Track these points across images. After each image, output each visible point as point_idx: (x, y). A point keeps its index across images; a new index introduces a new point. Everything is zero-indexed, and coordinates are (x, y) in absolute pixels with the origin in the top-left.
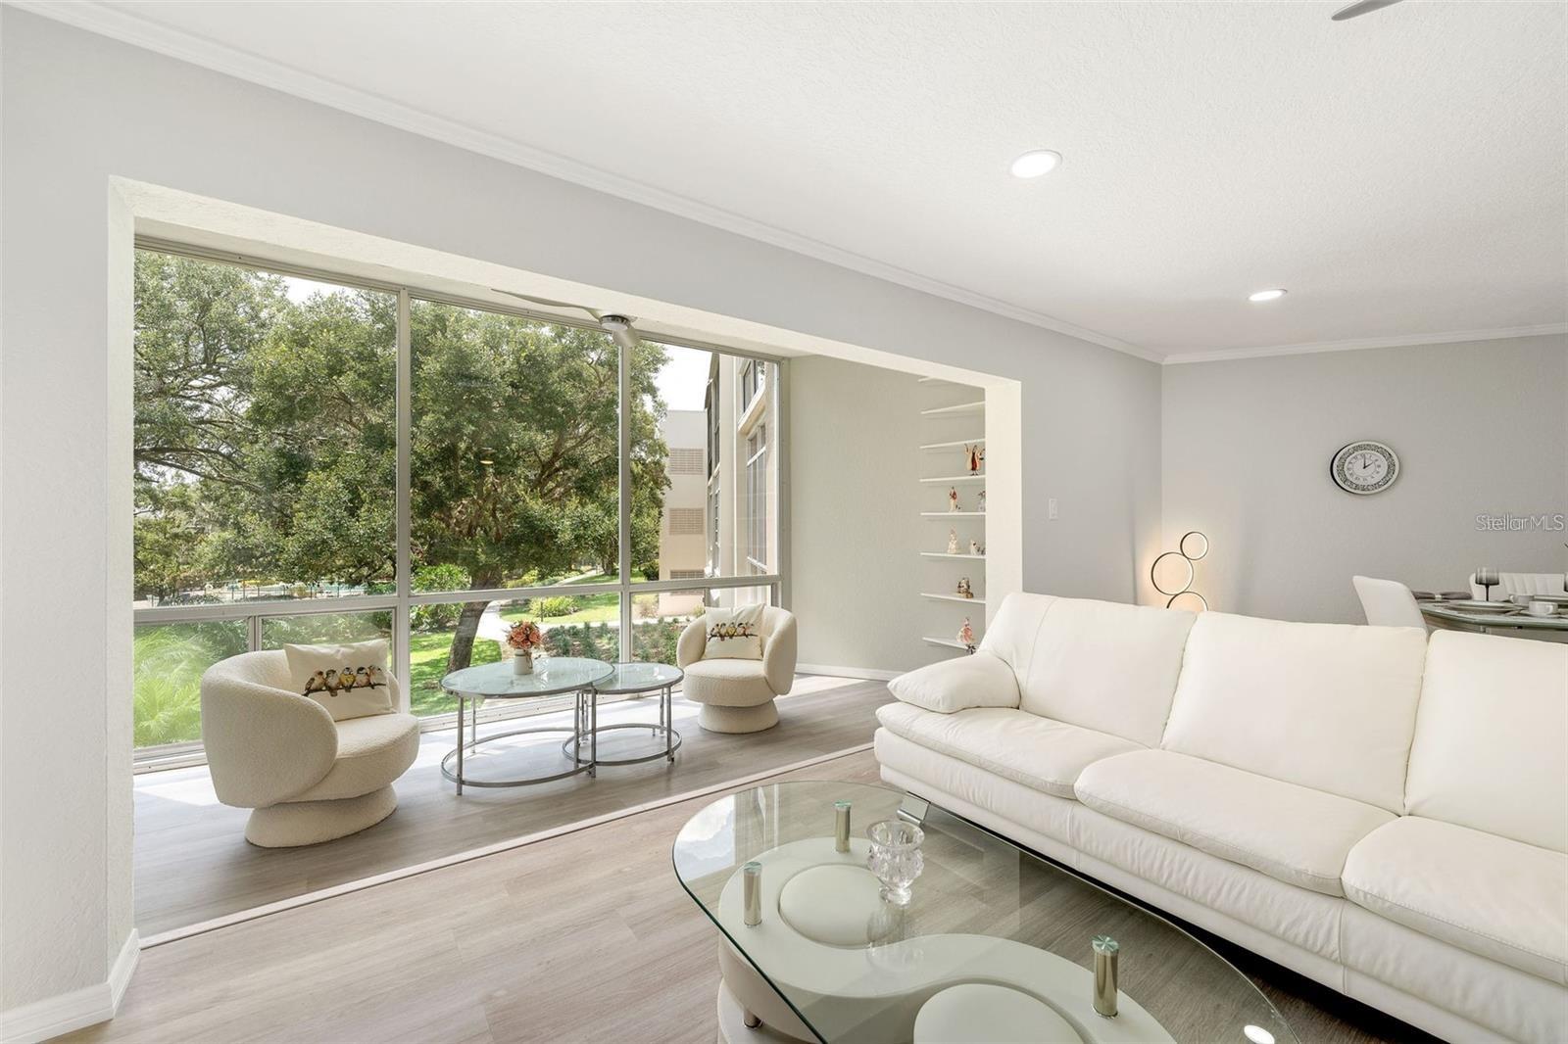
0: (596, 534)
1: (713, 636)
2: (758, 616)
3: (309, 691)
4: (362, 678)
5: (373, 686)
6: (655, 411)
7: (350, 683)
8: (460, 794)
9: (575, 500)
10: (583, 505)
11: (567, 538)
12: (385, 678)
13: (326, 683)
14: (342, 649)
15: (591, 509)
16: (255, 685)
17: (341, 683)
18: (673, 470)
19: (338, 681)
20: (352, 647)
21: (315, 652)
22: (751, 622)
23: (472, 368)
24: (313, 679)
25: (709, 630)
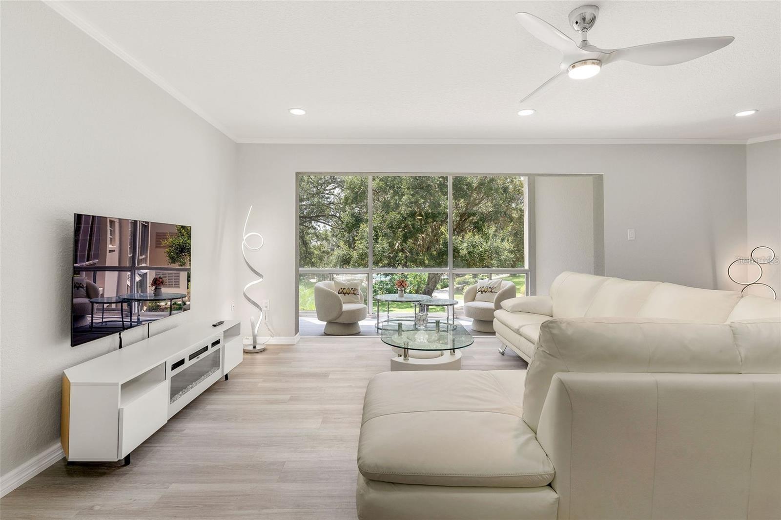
2: (498, 285)
3: (339, 293)
4: (352, 292)
5: (355, 294)
7: (349, 292)
9: (470, 234)
10: (474, 235)
12: (359, 292)
13: (342, 292)
15: (477, 238)
16: (325, 288)
17: (347, 292)
21: (341, 282)
22: (496, 287)
24: (340, 290)
25: (477, 289)
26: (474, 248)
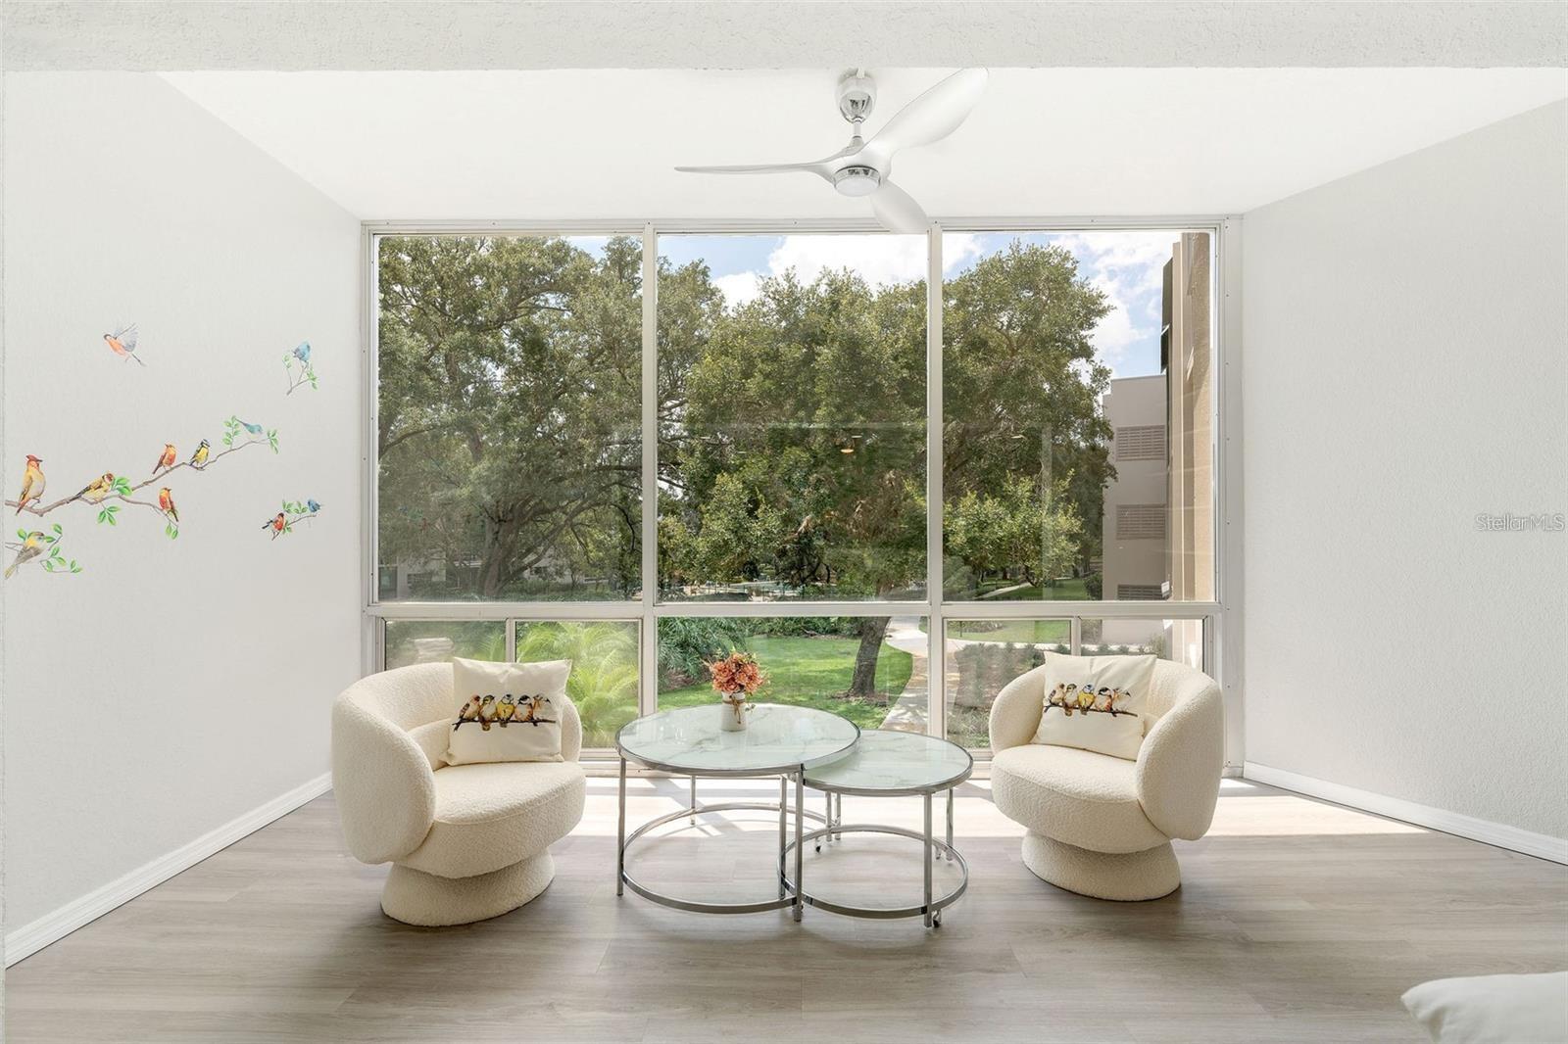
0: (994, 537)
1: (1054, 704)
2: (1140, 678)
3: (461, 721)
4: (523, 711)
5: (535, 723)
6: (1094, 381)
7: (508, 715)
8: (620, 894)
9: (972, 496)
10: (982, 500)
11: (959, 541)
12: (555, 713)
13: (481, 712)
14: (513, 670)
15: (991, 506)
17: (497, 714)
18: (1122, 454)
19: (493, 711)
20: (522, 669)
21: (480, 671)
22: (1126, 688)
23: (863, 353)
24: (468, 705)
25: (1047, 693)
26: (982, 530)
